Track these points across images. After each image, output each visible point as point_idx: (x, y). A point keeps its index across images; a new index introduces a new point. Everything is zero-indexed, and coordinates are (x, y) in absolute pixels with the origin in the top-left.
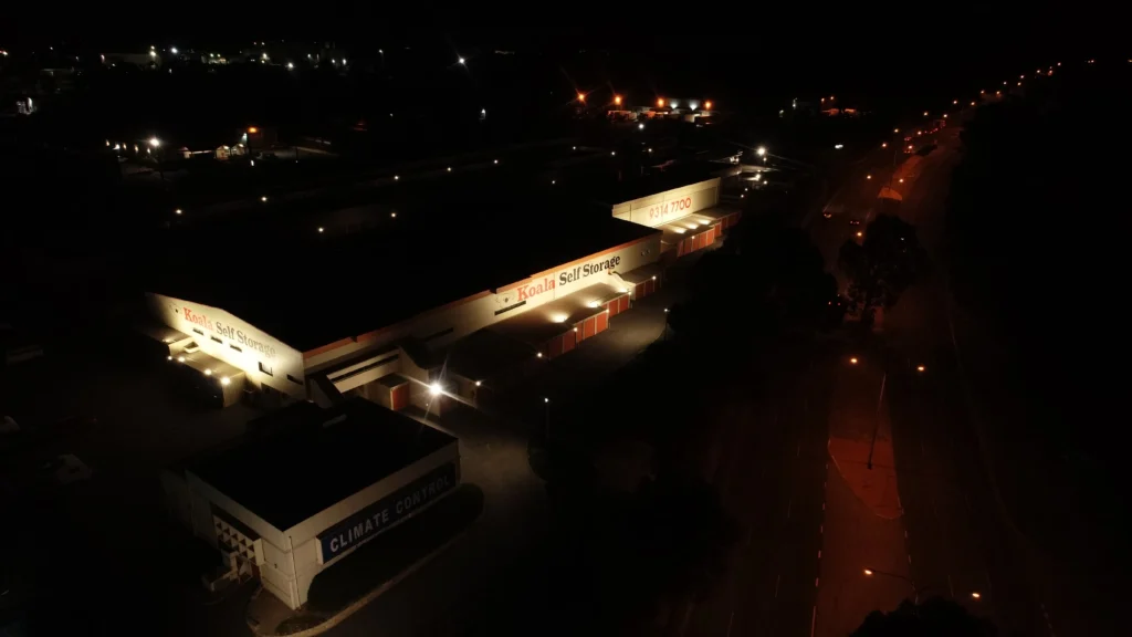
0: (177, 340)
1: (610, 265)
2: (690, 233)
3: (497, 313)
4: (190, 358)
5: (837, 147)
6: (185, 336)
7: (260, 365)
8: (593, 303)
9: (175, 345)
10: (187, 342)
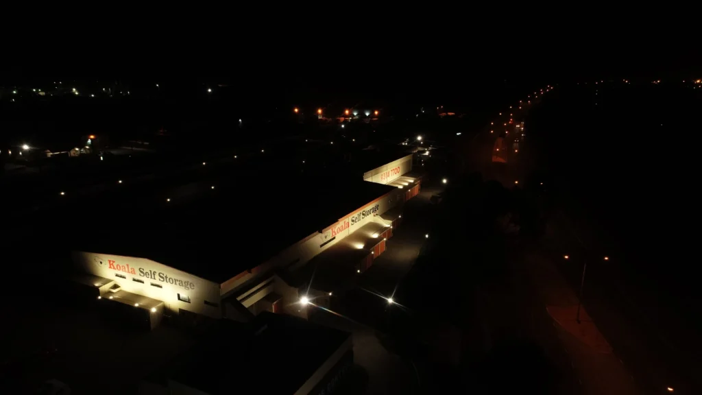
0: (104, 284)
1: (374, 210)
2: (406, 188)
3: (322, 246)
4: (116, 296)
5: (458, 134)
6: (109, 281)
7: (179, 295)
8: (375, 236)
9: (105, 288)
10: (110, 285)
